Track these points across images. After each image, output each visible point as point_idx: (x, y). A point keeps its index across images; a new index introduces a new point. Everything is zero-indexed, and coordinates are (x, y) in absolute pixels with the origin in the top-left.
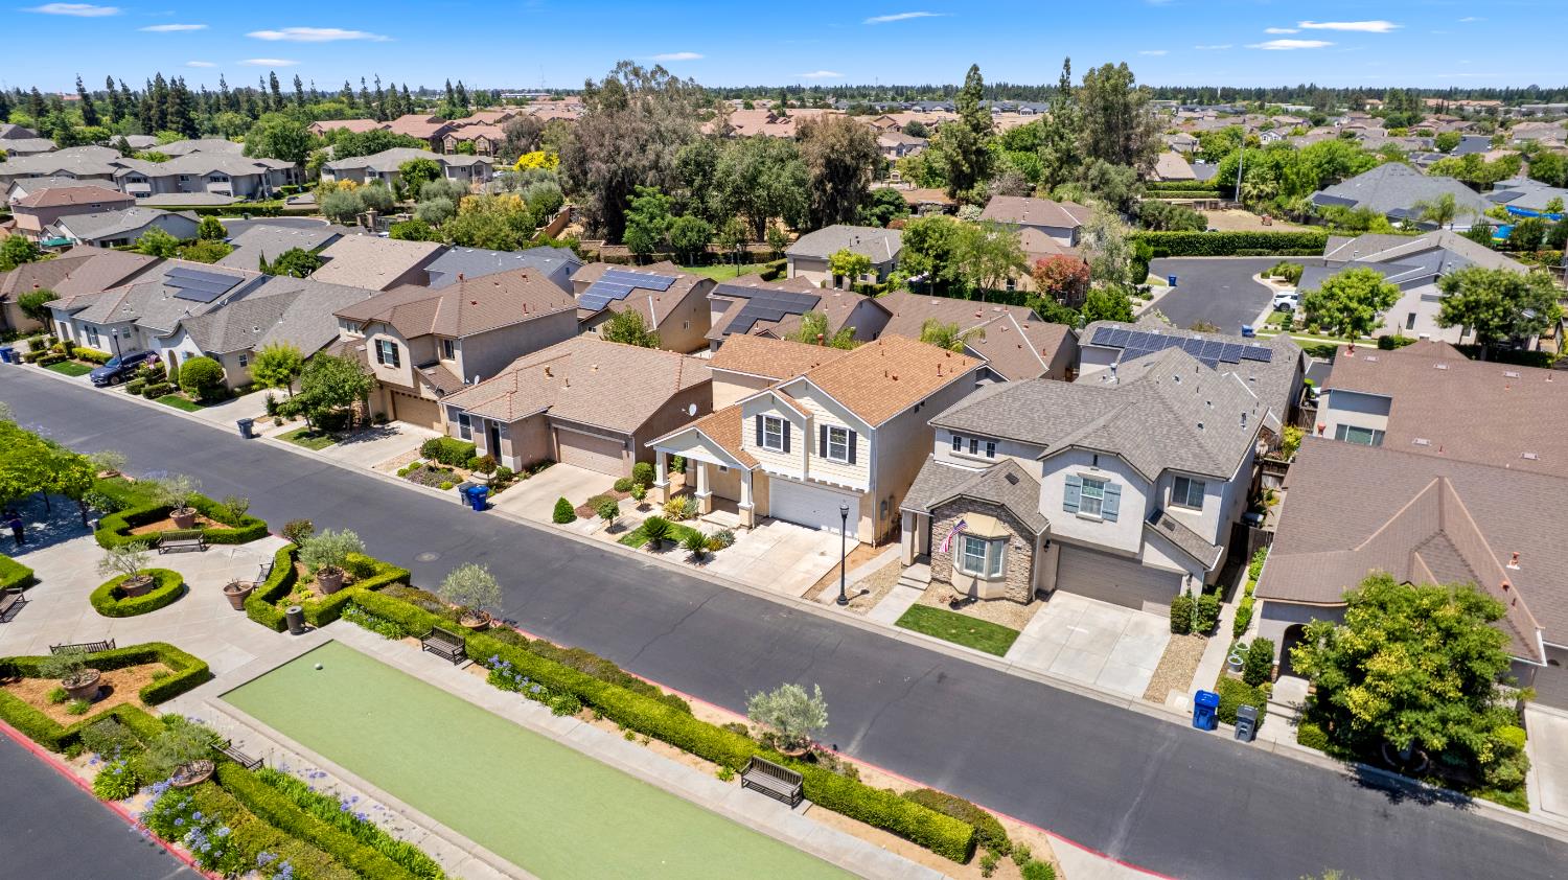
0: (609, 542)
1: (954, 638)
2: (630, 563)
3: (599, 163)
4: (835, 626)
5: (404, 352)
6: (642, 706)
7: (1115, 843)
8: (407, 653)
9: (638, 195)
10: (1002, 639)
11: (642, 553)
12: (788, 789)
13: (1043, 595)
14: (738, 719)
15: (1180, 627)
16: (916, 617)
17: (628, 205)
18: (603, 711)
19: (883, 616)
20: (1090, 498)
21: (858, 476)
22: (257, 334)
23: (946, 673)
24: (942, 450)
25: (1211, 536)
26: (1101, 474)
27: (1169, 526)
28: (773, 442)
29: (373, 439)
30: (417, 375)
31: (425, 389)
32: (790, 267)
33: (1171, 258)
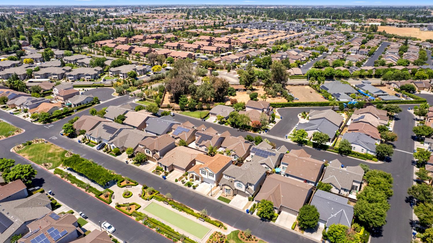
0: (182, 185)
1: (224, 201)
2: (186, 189)
3: (174, 90)
4: (210, 199)
5: (151, 152)
6: (189, 211)
7: (234, 226)
8: (161, 203)
9: (182, 97)
10: (228, 201)
11: (187, 187)
12: (203, 220)
13: (235, 195)
14: (199, 212)
15: (249, 200)
16: (220, 198)
17: (180, 99)
18: (184, 211)
19: (216, 198)
20: (239, 185)
21: (214, 179)
22: (124, 143)
23: (222, 206)
24: (224, 177)
25: (253, 190)
26: (240, 183)
27: (248, 189)
28: (203, 173)
29: (146, 164)
30: (153, 156)
31: (154, 158)
32: (210, 114)
33: (285, 108)
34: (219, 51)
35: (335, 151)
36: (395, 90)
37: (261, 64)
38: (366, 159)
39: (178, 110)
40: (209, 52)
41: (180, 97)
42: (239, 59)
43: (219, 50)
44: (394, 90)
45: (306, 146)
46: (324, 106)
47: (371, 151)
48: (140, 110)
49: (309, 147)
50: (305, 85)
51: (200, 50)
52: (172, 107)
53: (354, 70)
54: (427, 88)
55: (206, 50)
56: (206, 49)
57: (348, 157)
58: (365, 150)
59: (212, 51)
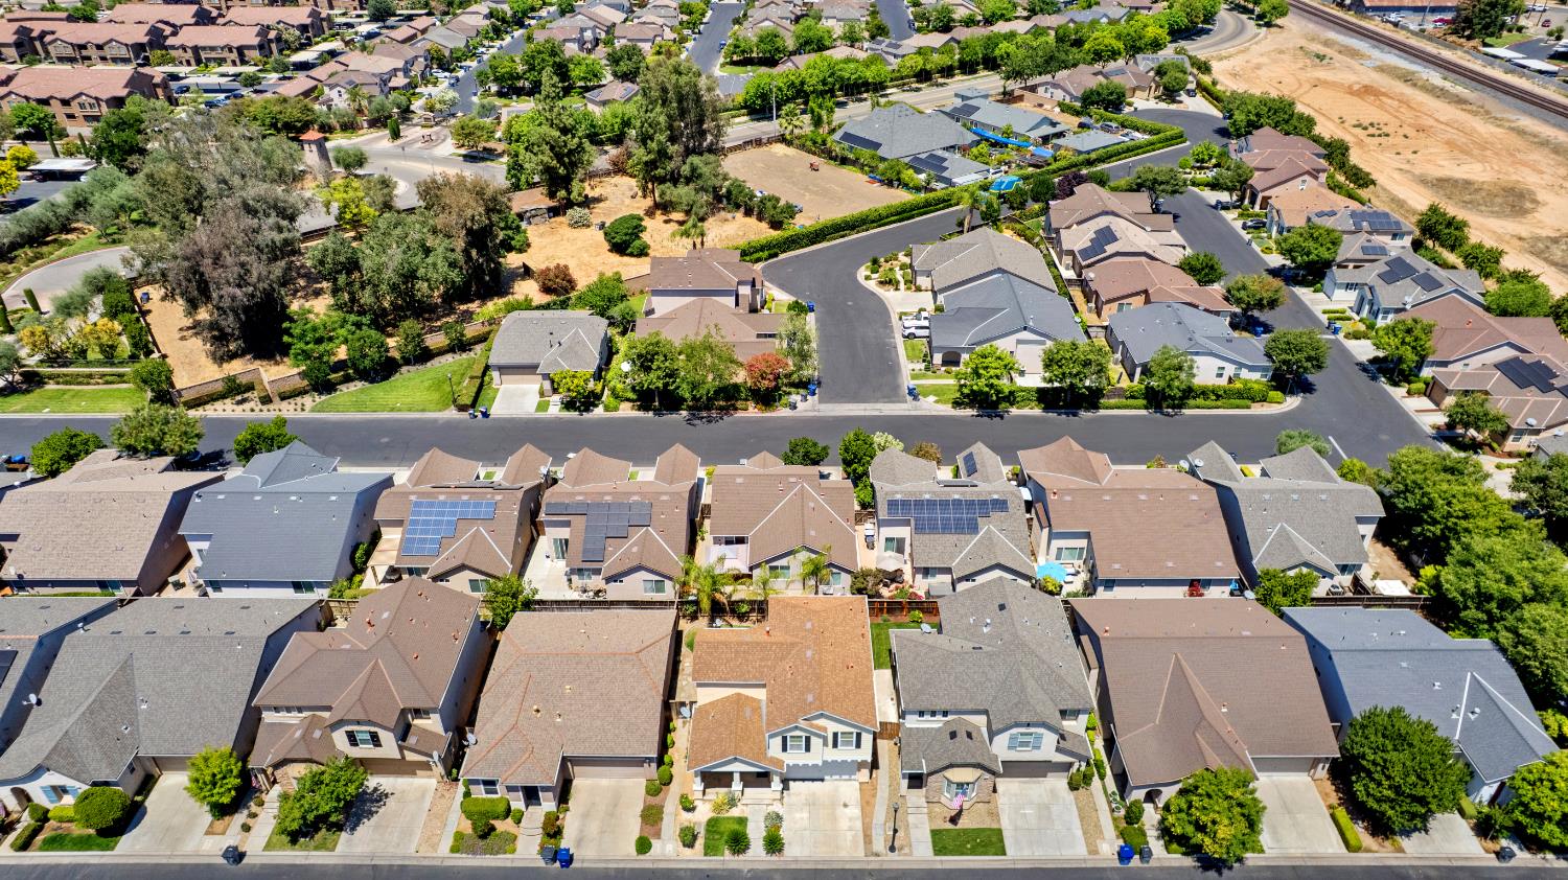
0: (695, 857)
1: (974, 851)
2: (731, 874)
3: (231, 290)
5: (388, 736)
11: (727, 860)
16: (941, 843)
17: (287, 332)
19: (920, 852)
20: (1022, 741)
21: (863, 753)
22: (131, 733)
24: (910, 721)
25: (1082, 731)
26: (1031, 731)
28: (796, 748)
29: (371, 813)
30: (401, 748)
31: (410, 756)
32: (495, 374)
33: (782, 256)
34: (274, 46)
35: (1131, 402)
36: (1062, 111)
37: (519, 78)
38: (1248, 402)
39: (301, 393)
40: (225, 54)
41: (286, 325)
42: (406, 71)
43: (270, 41)
44: (1057, 109)
45: (1014, 411)
46: (912, 217)
47: (1252, 369)
48: (71, 459)
49: (1026, 411)
50: (765, 141)
51: (166, 48)
52: (250, 388)
53: (887, 53)
54: (1143, 89)
55: (204, 48)
56: (201, 43)
57: (1186, 411)
58: (1230, 370)
59: (241, 50)
